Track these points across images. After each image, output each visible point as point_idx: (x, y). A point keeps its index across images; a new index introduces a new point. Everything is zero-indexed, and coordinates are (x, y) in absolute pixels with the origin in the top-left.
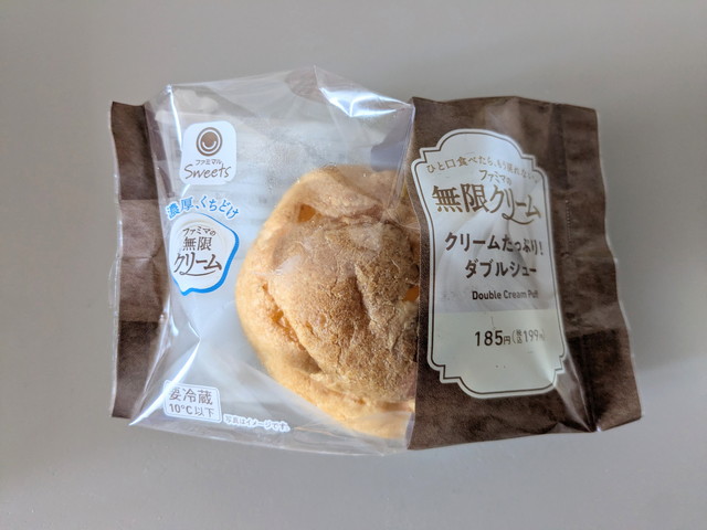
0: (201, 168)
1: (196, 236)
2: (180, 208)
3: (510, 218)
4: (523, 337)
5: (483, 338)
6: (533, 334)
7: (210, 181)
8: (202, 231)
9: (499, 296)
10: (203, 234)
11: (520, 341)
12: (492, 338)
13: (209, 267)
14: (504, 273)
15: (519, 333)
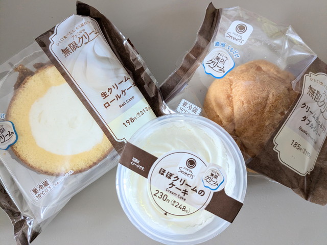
0: (233, 36)
1: (221, 57)
2: (220, 45)
3: (322, 113)
4: (306, 152)
5: (294, 143)
6: (309, 154)
7: (235, 42)
8: (224, 57)
9: (307, 134)
10: (224, 58)
11: (304, 153)
12: (296, 145)
13: (220, 70)
14: (312, 128)
15: (305, 150)
